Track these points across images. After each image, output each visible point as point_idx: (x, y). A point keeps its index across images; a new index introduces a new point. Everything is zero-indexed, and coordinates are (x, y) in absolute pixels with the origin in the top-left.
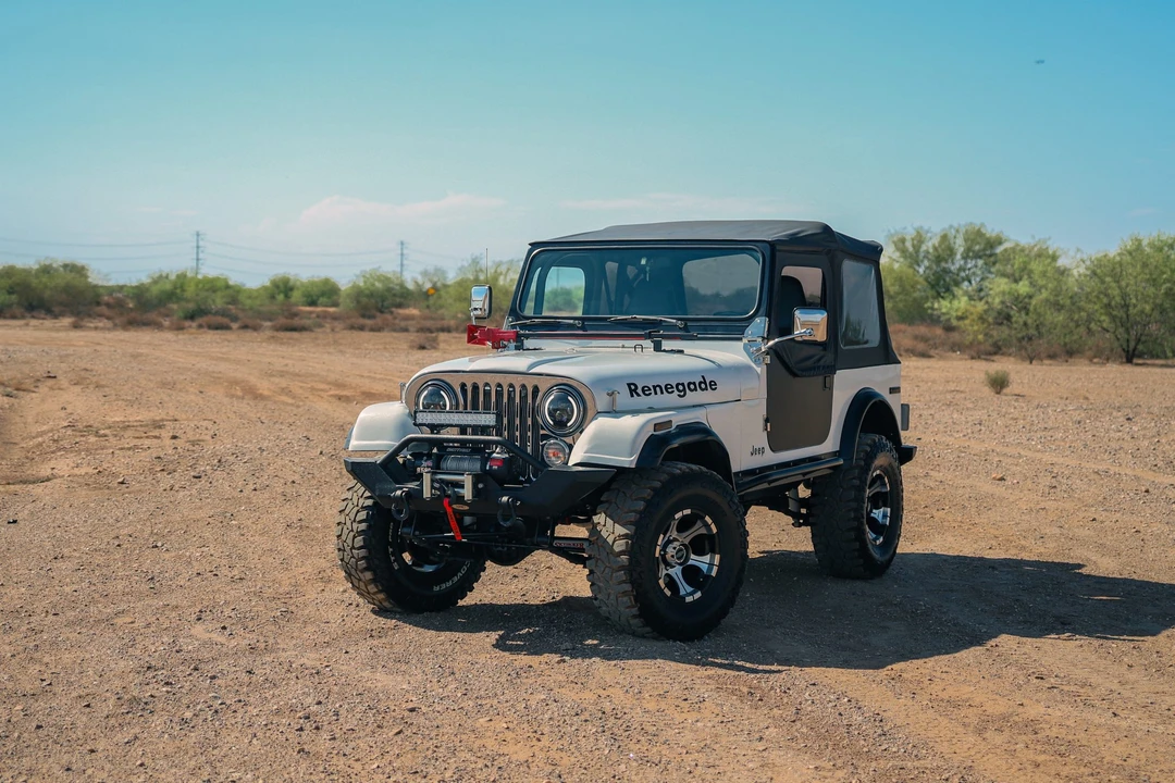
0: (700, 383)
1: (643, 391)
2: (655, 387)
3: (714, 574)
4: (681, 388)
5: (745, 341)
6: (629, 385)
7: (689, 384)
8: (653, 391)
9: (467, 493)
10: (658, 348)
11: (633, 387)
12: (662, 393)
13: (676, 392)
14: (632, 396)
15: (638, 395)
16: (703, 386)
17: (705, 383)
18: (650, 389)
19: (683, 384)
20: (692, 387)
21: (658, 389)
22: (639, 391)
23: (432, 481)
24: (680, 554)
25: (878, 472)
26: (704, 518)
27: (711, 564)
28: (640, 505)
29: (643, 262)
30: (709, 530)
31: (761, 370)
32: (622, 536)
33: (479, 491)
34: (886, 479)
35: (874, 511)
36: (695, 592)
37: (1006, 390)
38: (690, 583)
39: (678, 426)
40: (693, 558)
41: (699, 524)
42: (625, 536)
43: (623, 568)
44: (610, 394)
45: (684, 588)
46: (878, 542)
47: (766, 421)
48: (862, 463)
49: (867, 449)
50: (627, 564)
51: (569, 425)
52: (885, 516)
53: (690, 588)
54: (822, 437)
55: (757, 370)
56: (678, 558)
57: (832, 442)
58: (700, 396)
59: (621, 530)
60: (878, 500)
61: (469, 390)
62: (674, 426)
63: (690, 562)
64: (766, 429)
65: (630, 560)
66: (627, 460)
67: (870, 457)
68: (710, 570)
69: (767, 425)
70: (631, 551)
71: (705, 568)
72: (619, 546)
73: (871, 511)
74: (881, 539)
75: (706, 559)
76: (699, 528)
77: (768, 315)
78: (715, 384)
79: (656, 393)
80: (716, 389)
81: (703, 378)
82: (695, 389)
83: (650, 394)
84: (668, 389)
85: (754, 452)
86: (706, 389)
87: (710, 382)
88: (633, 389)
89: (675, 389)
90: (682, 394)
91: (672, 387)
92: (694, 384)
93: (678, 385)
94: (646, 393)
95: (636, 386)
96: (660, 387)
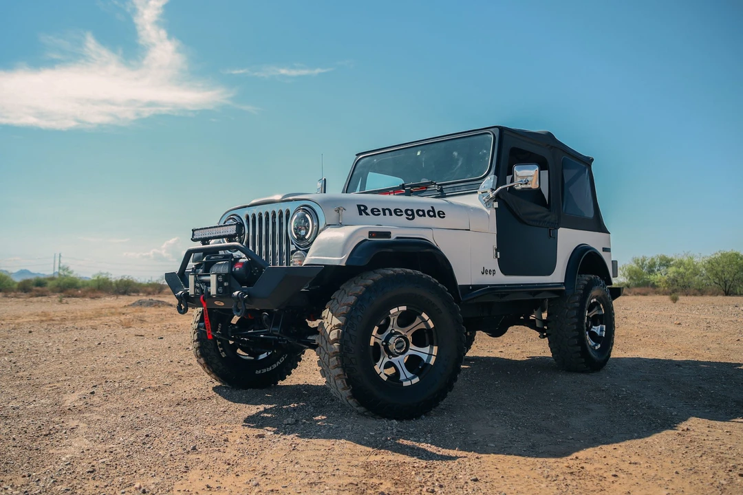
0: (429, 212)
1: (372, 211)
2: (384, 210)
3: (432, 362)
4: (410, 212)
5: (479, 193)
6: (359, 206)
7: (418, 211)
8: (382, 212)
9: (213, 290)
11: (362, 208)
12: (391, 214)
13: (405, 216)
14: (361, 214)
15: (367, 214)
16: (431, 214)
17: (434, 211)
18: (379, 211)
19: (412, 211)
20: (421, 213)
21: (387, 212)
22: (369, 211)
23: (195, 282)
24: (400, 345)
25: (595, 300)
26: (420, 315)
27: (430, 355)
28: (352, 299)
29: (419, 153)
30: (428, 325)
31: (491, 213)
32: (336, 326)
33: (225, 288)
34: (601, 305)
35: (593, 327)
36: (413, 378)
37: (677, 302)
38: (410, 371)
39: (397, 238)
40: (413, 350)
41: (418, 320)
42: (339, 326)
43: (335, 354)
44: (338, 211)
45: (405, 374)
46: (597, 348)
47: (497, 250)
48: (582, 292)
49: (586, 283)
50: (338, 351)
51: (307, 237)
52: (602, 330)
53: (409, 375)
54: (549, 271)
55: (489, 212)
56: (398, 349)
57: (558, 276)
58: (427, 221)
59: (336, 321)
60: (596, 320)
61: (251, 219)
62: (393, 237)
63: (410, 352)
64: (497, 257)
65: (341, 347)
66: (339, 259)
67: (588, 288)
68: (429, 359)
69: (497, 254)
70: (341, 339)
71: (425, 357)
72: (333, 335)
73: (591, 327)
74: (599, 346)
75: (427, 350)
76: (417, 325)
77: (496, 174)
78: (444, 214)
79: (385, 214)
80: (444, 217)
81: (432, 207)
82: (424, 215)
83: (379, 214)
84: (397, 212)
85: (484, 272)
86: (434, 216)
87: (439, 212)
88: (362, 210)
89: (404, 213)
90: (411, 217)
91: (401, 211)
92: (423, 211)
93: (406, 211)
94: (375, 213)
95: (366, 208)
96: (390, 211)
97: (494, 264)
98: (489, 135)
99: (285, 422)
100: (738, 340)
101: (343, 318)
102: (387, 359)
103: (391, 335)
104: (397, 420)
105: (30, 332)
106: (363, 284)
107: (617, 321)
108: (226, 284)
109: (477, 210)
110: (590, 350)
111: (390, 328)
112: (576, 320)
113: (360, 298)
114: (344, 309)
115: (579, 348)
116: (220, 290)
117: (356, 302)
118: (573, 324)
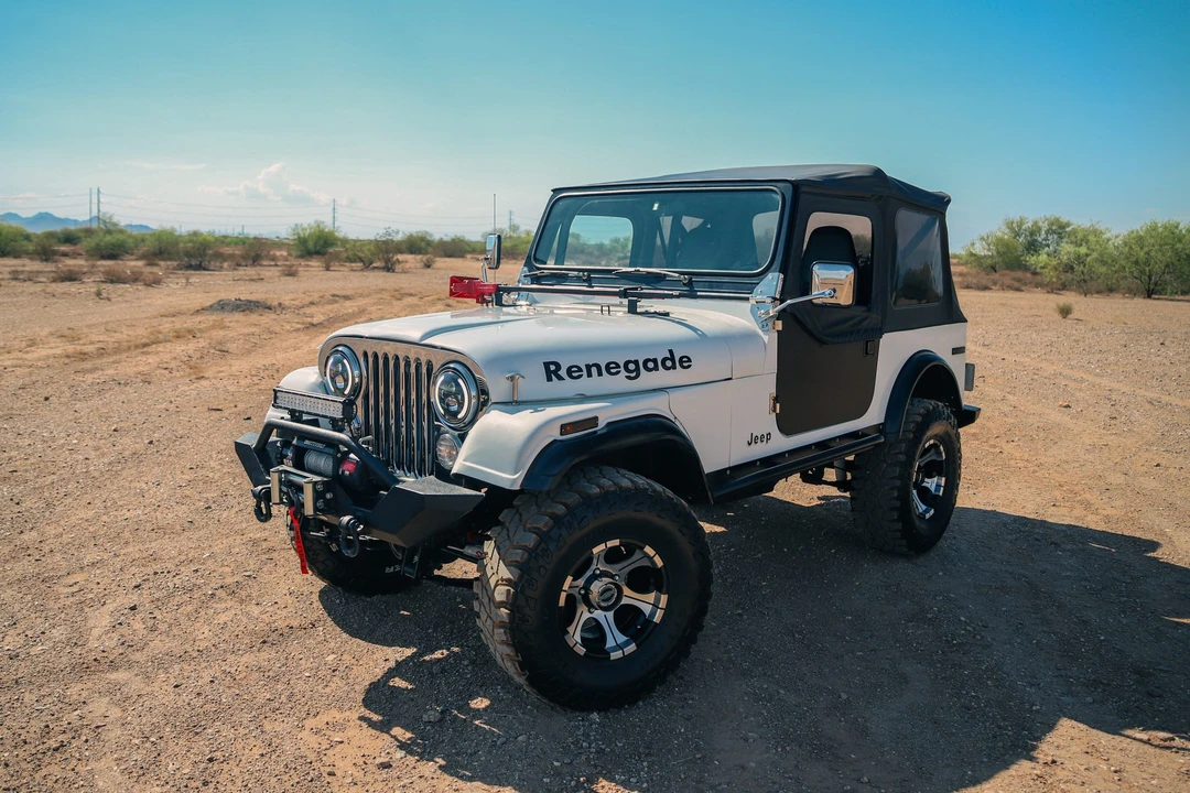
0: (664, 360)
1: (569, 371)
2: (589, 367)
3: (657, 618)
4: (632, 367)
5: (752, 302)
6: (547, 365)
7: (647, 361)
8: (585, 372)
9: (307, 506)
10: (632, 309)
11: (553, 368)
12: (600, 374)
13: (624, 373)
14: (549, 379)
15: (560, 378)
16: (669, 363)
17: (673, 359)
18: (580, 370)
19: (636, 362)
20: (651, 365)
21: (594, 370)
22: (563, 373)
24: (607, 595)
25: (932, 442)
26: (642, 548)
27: (656, 606)
28: (531, 540)
29: (656, 207)
30: (654, 563)
31: (770, 339)
32: (506, 580)
33: (327, 502)
34: (941, 448)
35: (926, 480)
36: (627, 644)
37: (1069, 316)
38: (622, 631)
39: (609, 424)
40: (630, 597)
41: (638, 555)
42: (509, 582)
43: (502, 625)
44: (512, 378)
45: (614, 637)
46: (928, 516)
47: (776, 400)
48: (911, 436)
49: (919, 419)
50: (507, 621)
51: (459, 416)
52: (938, 486)
53: (622, 638)
54: (861, 410)
55: (766, 338)
56: (603, 601)
57: (875, 414)
58: (661, 377)
59: (505, 573)
60: (930, 470)
61: (371, 360)
62: (602, 423)
63: (625, 601)
64: (774, 411)
65: (512, 615)
66: (509, 478)
67: (922, 428)
68: (653, 614)
69: (775, 407)
70: (513, 604)
71: (647, 609)
72: (500, 594)
73: (923, 481)
74: (932, 512)
75: (651, 597)
76: (637, 561)
77: (783, 270)
78: (689, 360)
79: (590, 375)
80: (690, 366)
81: (671, 352)
82: (656, 368)
83: (580, 376)
84: (611, 368)
85: (753, 440)
86: (674, 367)
87: (681, 358)
88: (552, 371)
89: (622, 369)
90: (633, 375)
91: (618, 366)
92: (655, 361)
93: (626, 364)
94: (574, 374)
95: (558, 366)
96: (598, 366)
97: (769, 423)
98: (774, 195)
99: (425, 718)
100: (1158, 465)
101: (517, 571)
102: (586, 615)
103: (595, 577)
104: (599, 711)
105: (47, 399)
106: (549, 511)
107: (964, 471)
108: (328, 496)
109: (747, 337)
110: (917, 522)
111: (593, 567)
112: (898, 483)
113: (543, 537)
114: (518, 555)
115: (899, 526)
116: (320, 504)
117: (537, 545)
118: (892, 489)
